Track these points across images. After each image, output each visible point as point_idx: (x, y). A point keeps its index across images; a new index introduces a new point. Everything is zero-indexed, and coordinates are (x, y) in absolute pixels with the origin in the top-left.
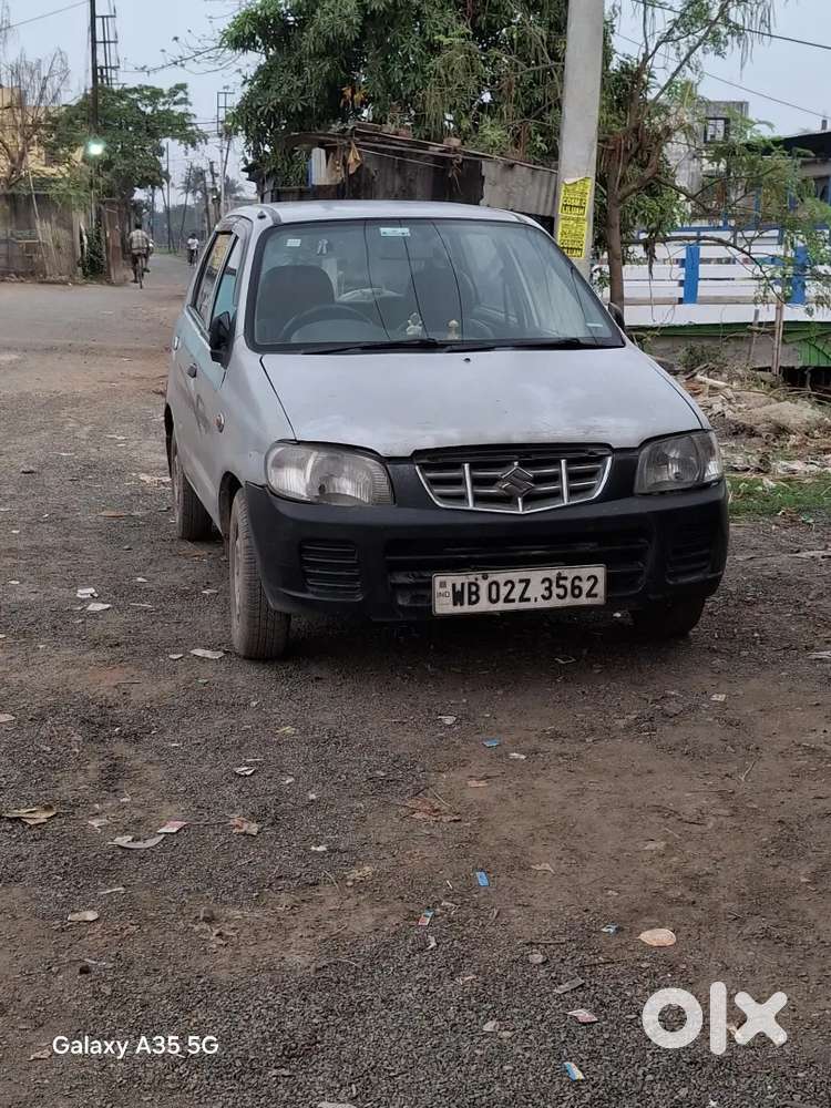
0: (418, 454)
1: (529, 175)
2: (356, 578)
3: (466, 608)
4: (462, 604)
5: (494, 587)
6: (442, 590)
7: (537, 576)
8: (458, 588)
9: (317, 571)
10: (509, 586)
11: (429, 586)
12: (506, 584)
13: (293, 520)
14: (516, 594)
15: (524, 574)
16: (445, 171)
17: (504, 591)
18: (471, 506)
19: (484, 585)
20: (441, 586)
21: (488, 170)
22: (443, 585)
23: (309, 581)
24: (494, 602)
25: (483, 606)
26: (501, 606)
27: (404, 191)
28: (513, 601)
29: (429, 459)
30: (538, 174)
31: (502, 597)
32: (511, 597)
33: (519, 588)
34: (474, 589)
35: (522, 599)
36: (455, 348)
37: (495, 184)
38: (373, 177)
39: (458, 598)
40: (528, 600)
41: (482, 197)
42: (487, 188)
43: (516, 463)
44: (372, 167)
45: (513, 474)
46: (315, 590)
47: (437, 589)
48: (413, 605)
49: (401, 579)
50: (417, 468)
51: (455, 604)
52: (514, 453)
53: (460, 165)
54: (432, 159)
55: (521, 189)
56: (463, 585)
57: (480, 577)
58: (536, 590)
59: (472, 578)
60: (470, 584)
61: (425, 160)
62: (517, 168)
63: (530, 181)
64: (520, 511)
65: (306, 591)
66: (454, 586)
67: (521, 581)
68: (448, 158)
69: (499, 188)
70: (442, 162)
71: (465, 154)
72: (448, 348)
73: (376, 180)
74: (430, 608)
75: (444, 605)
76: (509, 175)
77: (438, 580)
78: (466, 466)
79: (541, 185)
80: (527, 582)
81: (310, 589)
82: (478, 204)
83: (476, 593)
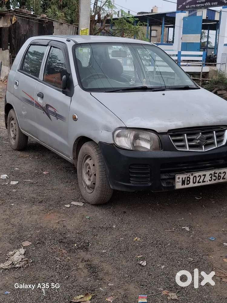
0: (170, 131)
1: (67, 27)
2: (148, 177)
3: (186, 186)
4: (184, 185)
5: (195, 178)
6: (178, 180)
7: (208, 173)
8: (184, 179)
9: (135, 175)
10: (200, 177)
11: (174, 179)
12: (198, 177)
13: (127, 157)
14: (201, 180)
15: (204, 173)
16: (42, 24)
17: (198, 179)
18: (188, 150)
19: (192, 177)
20: (178, 179)
21: (55, 24)
22: (179, 178)
23: (131, 179)
24: (194, 183)
25: (191, 185)
26: (197, 185)
27: (30, 30)
28: (200, 182)
29: (172, 133)
30: (70, 27)
31: (197, 181)
32: (200, 181)
33: (202, 178)
34: (188, 179)
35: (203, 182)
36: (155, 89)
37: (57, 29)
38: (20, 25)
39: (183, 183)
40: (205, 182)
41: (53, 33)
42: (55, 30)
43: (201, 133)
44: (20, 22)
45: (200, 137)
46: (133, 182)
47: (177, 180)
48: (168, 186)
49: (164, 177)
50: (169, 136)
51: (182, 185)
52: (199, 130)
53: (47, 23)
54: (38, 20)
55: (65, 31)
56: (185, 178)
57: (190, 175)
58: (208, 178)
59: (188, 175)
60: (187, 177)
61: (36, 20)
62: (64, 24)
63: (67, 28)
64: (204, 151)
65: (130, 183)
66: (182, 178)
67: (203, 175)
68: (43, 20)
69: (58, 30)
70: (41, 21)
71: (48, 19)
72: (153, 90)
73: (21, 26)
74: (174, 186)
75: (179, 185)
76: (61, 26)
77: (177, 177)
78: (185, 135)
79: (71, 30)
80: (205, 175)
81: (131, 182)
82: (52, 35)
83: (189, 181)
